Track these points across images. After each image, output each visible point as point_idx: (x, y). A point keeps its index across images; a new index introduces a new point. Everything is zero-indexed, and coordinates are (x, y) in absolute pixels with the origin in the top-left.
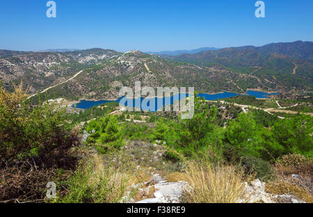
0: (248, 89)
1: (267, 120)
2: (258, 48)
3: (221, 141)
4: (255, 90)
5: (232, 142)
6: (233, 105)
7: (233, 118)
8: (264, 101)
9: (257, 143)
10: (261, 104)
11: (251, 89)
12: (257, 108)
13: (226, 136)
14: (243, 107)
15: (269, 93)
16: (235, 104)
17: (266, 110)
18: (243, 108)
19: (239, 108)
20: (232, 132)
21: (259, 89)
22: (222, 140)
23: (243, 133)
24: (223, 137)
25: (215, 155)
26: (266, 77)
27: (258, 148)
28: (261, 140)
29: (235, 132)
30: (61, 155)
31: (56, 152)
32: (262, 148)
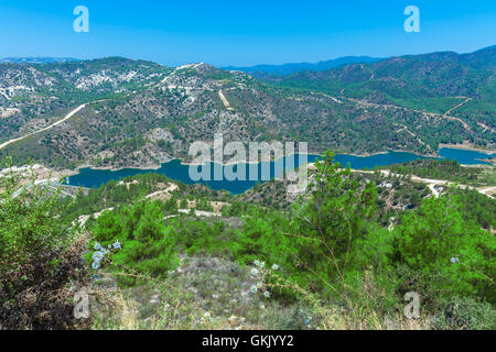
0: (441, 146)
1: (486, 213)
2: (464, 57)
3: (385, 259)
4: (458, 146)
5: (412, 261)
6: (408, 181)
7: (410, 207)
8: (478, 171)
9: (466, 263)
10: (471, 178)
11: (449, 146)
12: (463, 187)
13: (395, 246)
14: (432, 183)
15: (490, 153)
16: (414, 178)
17: (482, 191)
18: (431, 187)
19: (422, 187)
20: (409, 240)
21: (466, 146)
22: (388, 255)
23: (434, 241)
24: (390, 249)
25: (383, 294)
26: (481, 120)
27: (469, 275)
28: (477, 258)
29: (416, 240)
30: (41, 306)
31: (30, 296)
32: (478, 275)
